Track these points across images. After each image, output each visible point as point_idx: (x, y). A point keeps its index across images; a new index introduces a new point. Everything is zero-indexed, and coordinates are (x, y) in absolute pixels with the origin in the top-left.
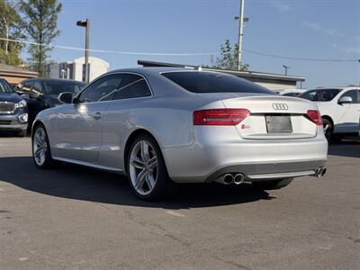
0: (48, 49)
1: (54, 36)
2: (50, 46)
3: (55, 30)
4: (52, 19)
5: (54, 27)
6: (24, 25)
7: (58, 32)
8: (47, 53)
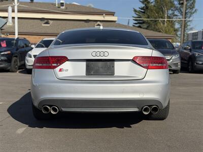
0: (189, 21)
1: (194, 13)
2: (191, 19)
3: (194, 9)
4: (192, 3)
5: (193, 7)
6: (177, 9)
7: (196, 10)
8: (188, 24)
